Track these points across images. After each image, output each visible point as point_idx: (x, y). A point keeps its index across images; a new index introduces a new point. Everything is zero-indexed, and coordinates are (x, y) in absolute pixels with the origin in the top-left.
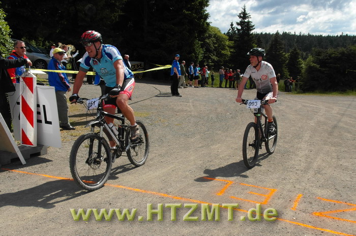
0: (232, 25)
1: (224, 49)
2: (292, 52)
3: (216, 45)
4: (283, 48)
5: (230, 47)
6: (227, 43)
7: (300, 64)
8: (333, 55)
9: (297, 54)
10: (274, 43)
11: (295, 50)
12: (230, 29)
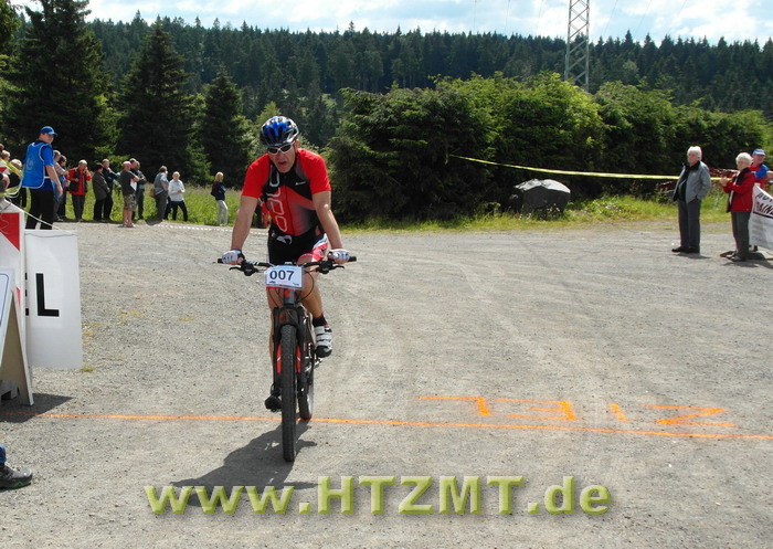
2: (214, 92)
4: (181, 79)
10: (150, 61)
11: (222, 83)
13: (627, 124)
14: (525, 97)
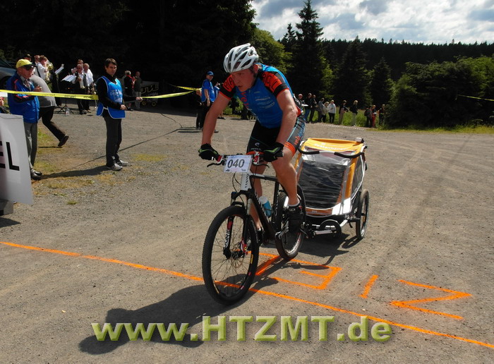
0: (290, 28)
1: (277, 64)
2: (378, 69)
3: (267, 59)
4: (364, 63)
5: (287, 61)
6: (282, 55)
7: (389, 87)
8: (437, 73)
9: (385, 71)
11: (382, 65)
12: (287, 34)
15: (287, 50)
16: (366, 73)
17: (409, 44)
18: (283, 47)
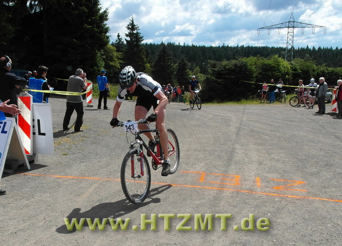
0: (119, 36)
1: (112, 60)
2: (180, 63)
3: (104, 57)
4: (171, 59)
5: (118, 58)
7: (188, 75)
8: (227, 67)
9: (185, 64)
10: (162, 54)
11: (183, 61)
12: (117, 40)
13: (300, 71)
14: (266, 63)
15: (118, 51)
16: (173, 66)
17: (197, 46)
18: (115, 49)
